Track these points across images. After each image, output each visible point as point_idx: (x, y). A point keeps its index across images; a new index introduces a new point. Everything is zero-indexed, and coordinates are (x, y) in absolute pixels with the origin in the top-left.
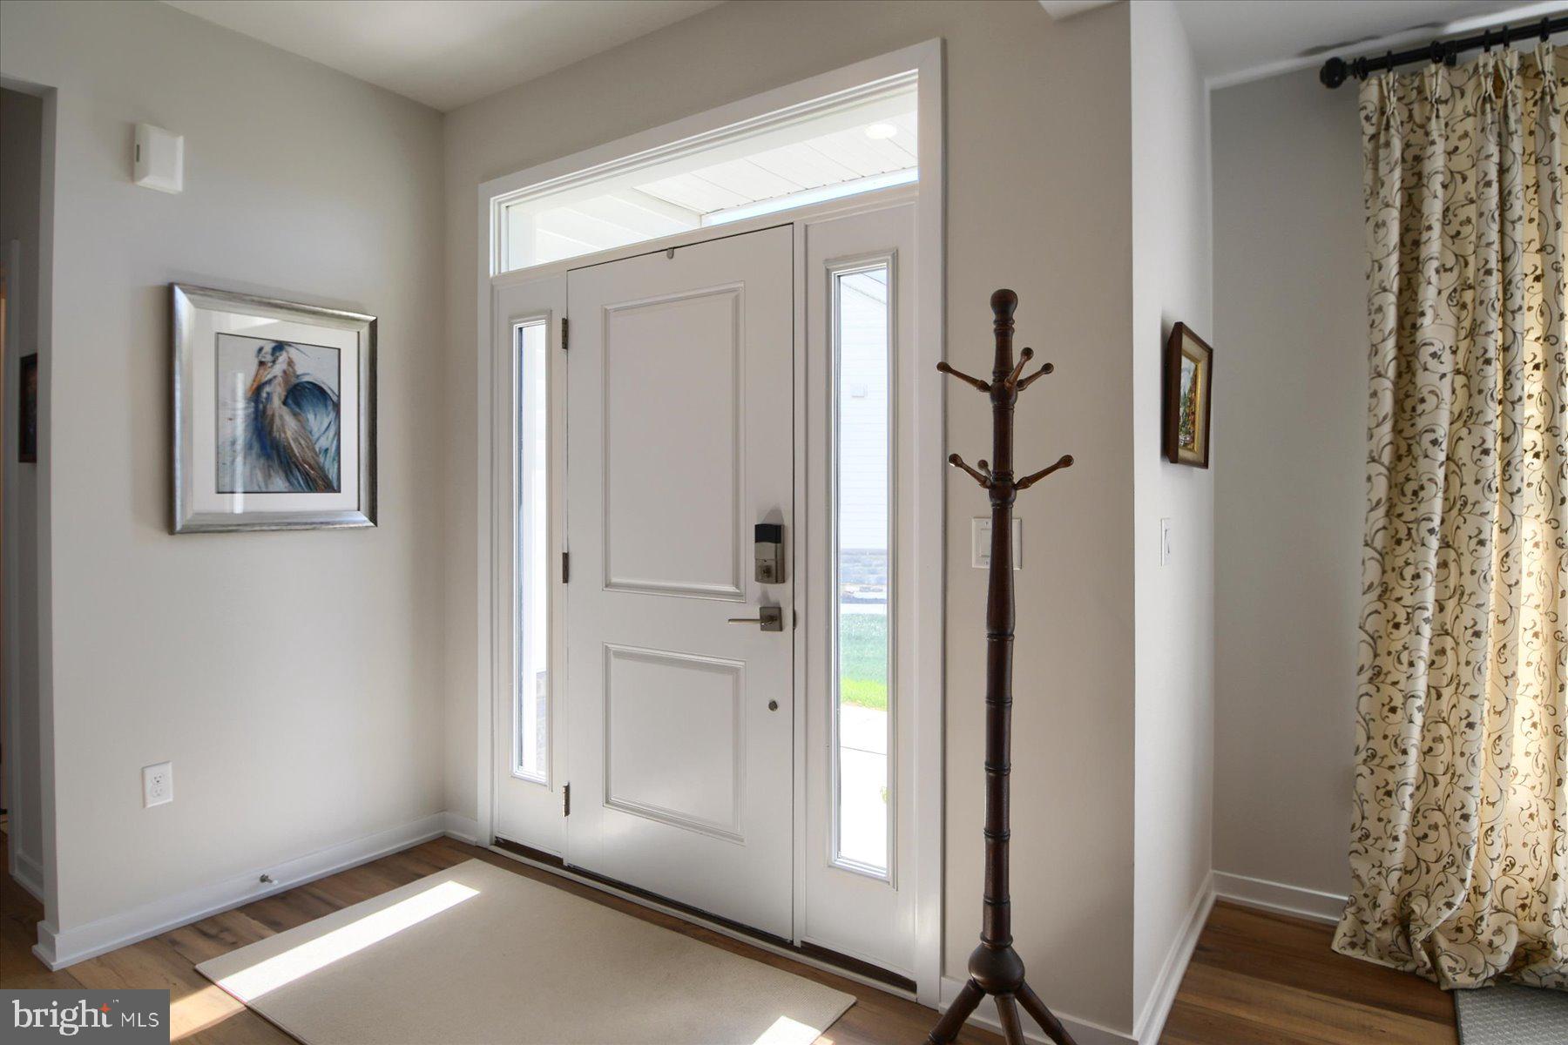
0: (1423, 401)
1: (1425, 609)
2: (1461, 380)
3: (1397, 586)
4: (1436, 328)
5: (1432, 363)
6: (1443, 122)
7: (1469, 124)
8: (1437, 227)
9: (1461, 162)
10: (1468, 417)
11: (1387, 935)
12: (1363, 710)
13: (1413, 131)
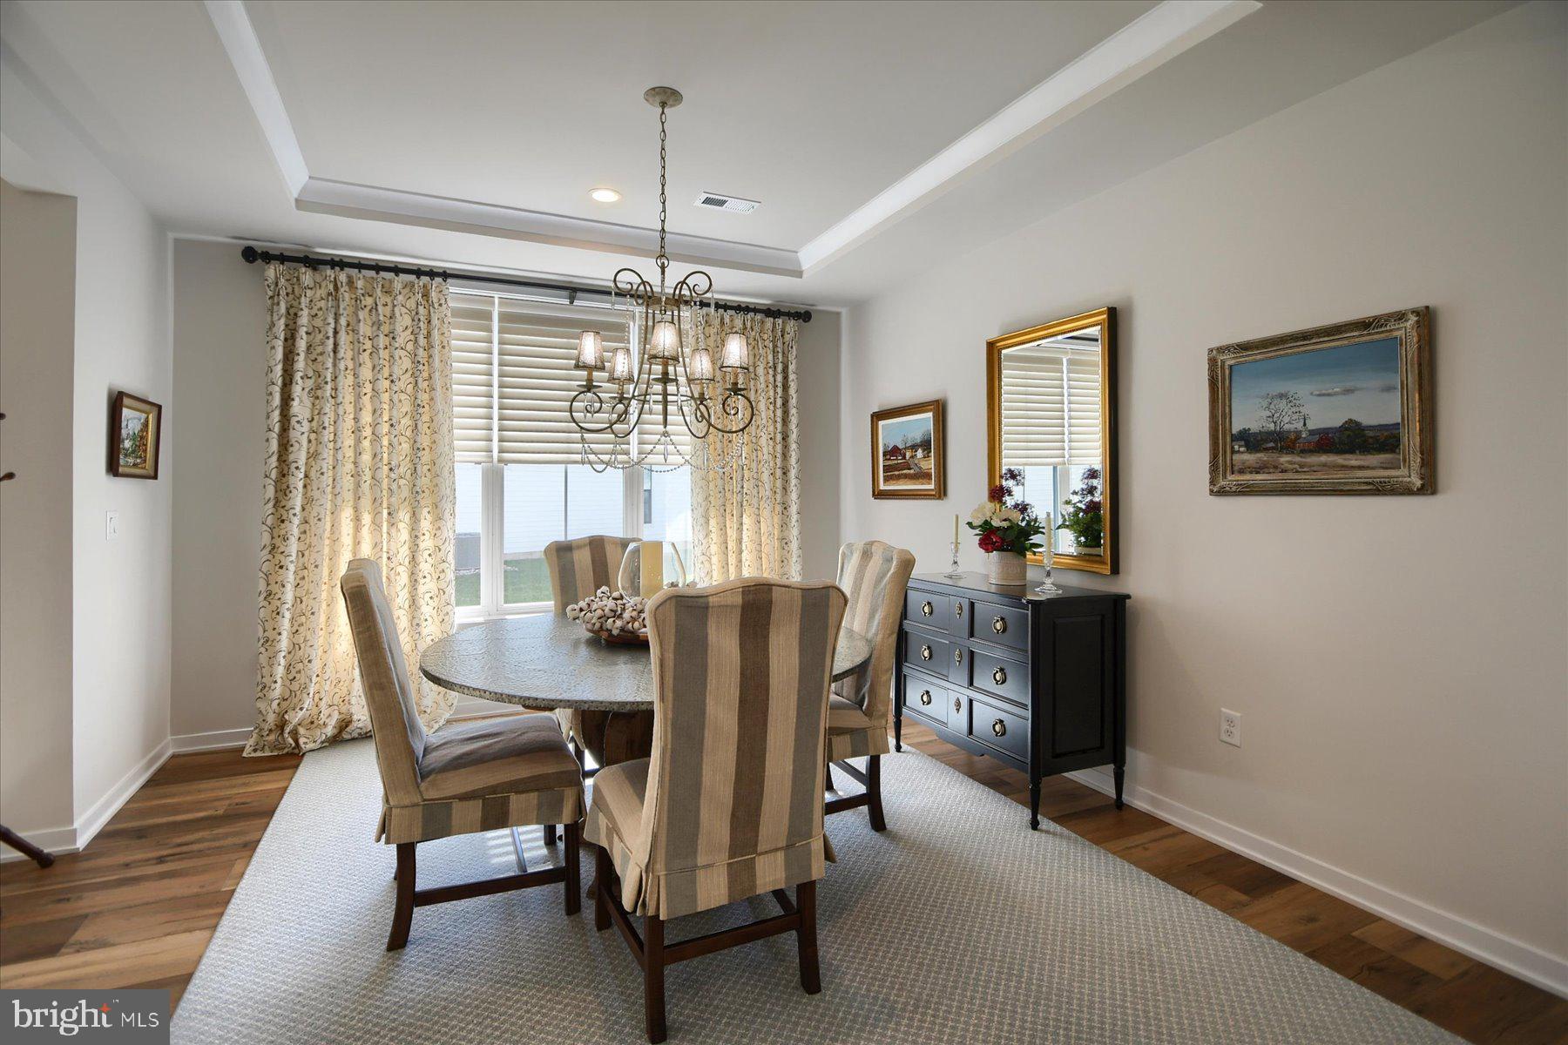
0: (292, 446)
1: (291, 556)
2: (313, 436)
3: (282, 546)
4: (300, 408)
5: (297, 426)
6: (308, 300)
7: (322, 304)
8: (302, 355)
9: (318, 322)
10: (313, 456)
11: (272, 737)
12: (262, 616)
13: (294, 299)
